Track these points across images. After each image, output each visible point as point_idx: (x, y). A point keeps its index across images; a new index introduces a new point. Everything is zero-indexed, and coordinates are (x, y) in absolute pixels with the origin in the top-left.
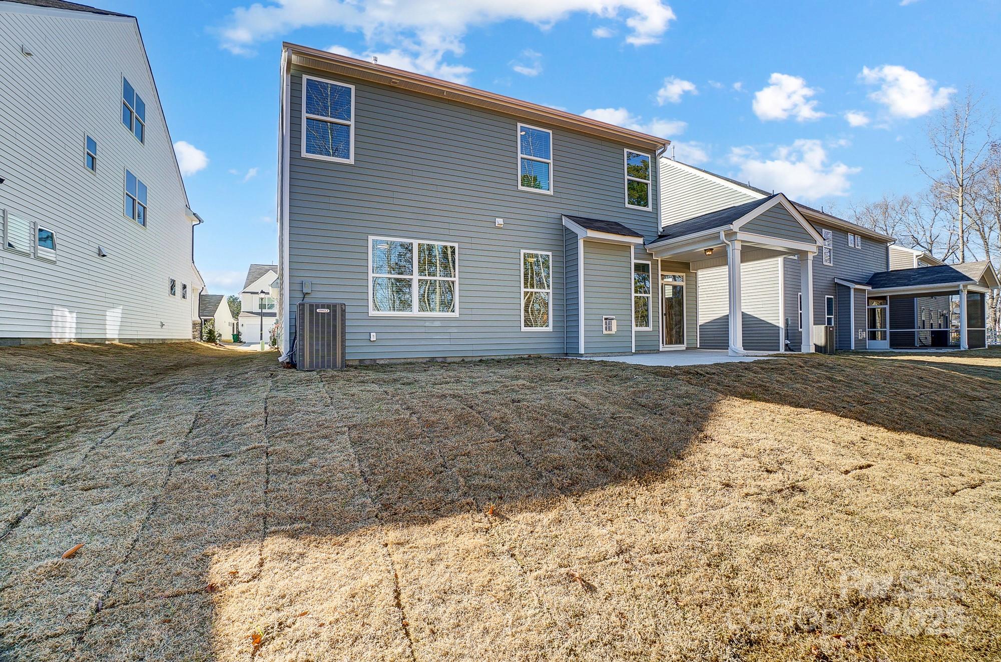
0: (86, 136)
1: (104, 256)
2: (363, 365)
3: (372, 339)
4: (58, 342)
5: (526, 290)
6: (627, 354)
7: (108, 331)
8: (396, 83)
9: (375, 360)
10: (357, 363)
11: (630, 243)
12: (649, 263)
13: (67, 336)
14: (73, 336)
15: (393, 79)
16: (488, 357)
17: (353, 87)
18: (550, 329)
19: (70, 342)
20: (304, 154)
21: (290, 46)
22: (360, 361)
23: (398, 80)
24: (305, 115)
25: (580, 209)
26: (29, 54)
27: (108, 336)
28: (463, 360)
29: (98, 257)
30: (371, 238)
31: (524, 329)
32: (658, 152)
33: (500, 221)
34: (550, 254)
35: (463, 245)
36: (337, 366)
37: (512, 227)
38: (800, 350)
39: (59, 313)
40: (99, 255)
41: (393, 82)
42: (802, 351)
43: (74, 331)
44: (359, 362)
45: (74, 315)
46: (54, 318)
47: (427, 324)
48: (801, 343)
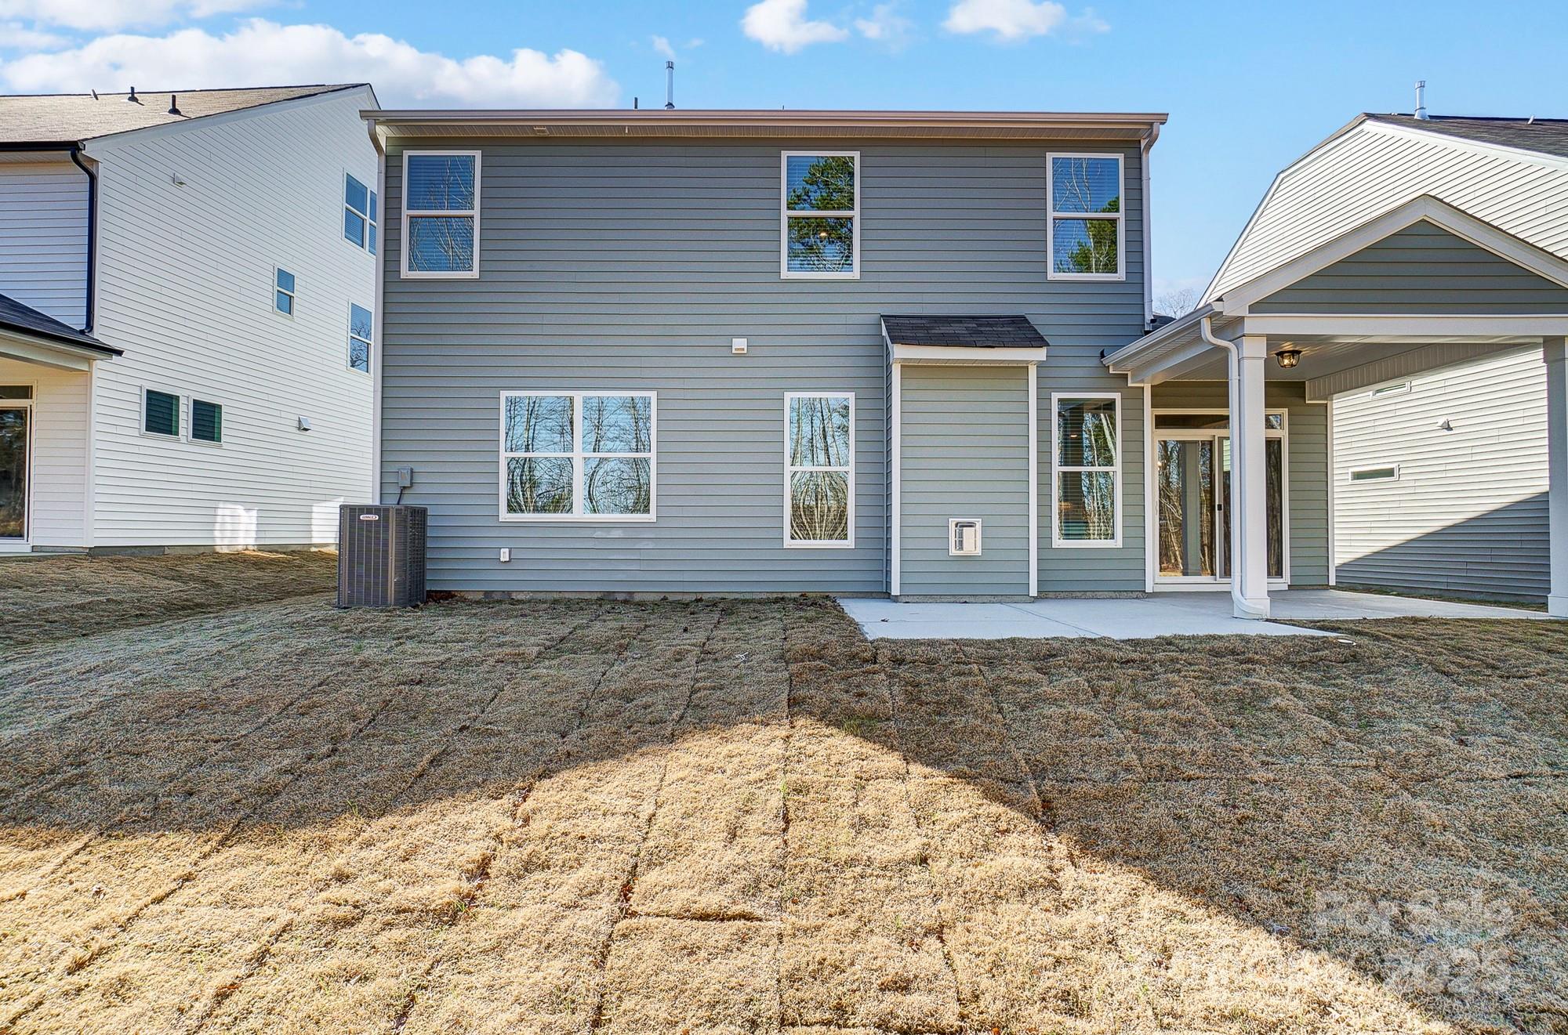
0: (276, 270)
1: (306, 430)
2: (490, 600)
3: (502, 559)
4: (225, 550)
5: (794, 469)
6: (1017, 598)
7: (314, 534)
8: (543, 131)
9: (509, 593)
10: (481, 596)
11: (1027, 362)
12: (1117, 396)
13: (241, 542)
14: (252, 542)
15: (535, 126)
16: (715, 595)
17: (478, 154)
18: (850, 543)
19: (247, 549)
20: (405, 273)
21: (369, 114)
22: (486, 593)
23: (544, 126)
24: (406, 213)
25: (927, 298)
26: (182, 183)
27: (315, 541)
28: (665, 599)
29: (298, 432)
30: (504, 394)
31: (788, 543)
32: (1143, 143)
33: (739, 344)
34: (851, 396)
35: (665, 394)
36: (389, 602)
37: (766, 352)
38: (1543, 606)
39: (227, 512)
40: (299, 429)
41: (539, 131)
42: (1550, 613)
43: (253, 535)
44: (485, 595)
45: (254, 513)
46: (219, 519)
47: (598, 534)
48: (1549, 590)
